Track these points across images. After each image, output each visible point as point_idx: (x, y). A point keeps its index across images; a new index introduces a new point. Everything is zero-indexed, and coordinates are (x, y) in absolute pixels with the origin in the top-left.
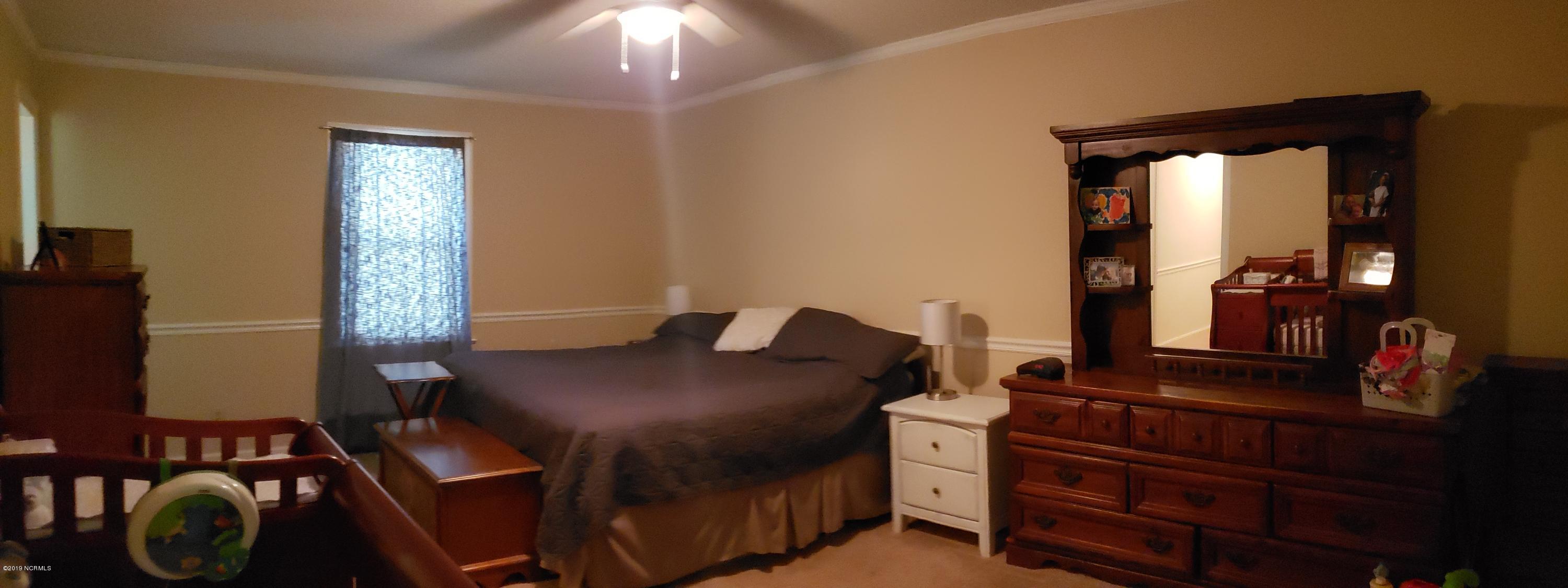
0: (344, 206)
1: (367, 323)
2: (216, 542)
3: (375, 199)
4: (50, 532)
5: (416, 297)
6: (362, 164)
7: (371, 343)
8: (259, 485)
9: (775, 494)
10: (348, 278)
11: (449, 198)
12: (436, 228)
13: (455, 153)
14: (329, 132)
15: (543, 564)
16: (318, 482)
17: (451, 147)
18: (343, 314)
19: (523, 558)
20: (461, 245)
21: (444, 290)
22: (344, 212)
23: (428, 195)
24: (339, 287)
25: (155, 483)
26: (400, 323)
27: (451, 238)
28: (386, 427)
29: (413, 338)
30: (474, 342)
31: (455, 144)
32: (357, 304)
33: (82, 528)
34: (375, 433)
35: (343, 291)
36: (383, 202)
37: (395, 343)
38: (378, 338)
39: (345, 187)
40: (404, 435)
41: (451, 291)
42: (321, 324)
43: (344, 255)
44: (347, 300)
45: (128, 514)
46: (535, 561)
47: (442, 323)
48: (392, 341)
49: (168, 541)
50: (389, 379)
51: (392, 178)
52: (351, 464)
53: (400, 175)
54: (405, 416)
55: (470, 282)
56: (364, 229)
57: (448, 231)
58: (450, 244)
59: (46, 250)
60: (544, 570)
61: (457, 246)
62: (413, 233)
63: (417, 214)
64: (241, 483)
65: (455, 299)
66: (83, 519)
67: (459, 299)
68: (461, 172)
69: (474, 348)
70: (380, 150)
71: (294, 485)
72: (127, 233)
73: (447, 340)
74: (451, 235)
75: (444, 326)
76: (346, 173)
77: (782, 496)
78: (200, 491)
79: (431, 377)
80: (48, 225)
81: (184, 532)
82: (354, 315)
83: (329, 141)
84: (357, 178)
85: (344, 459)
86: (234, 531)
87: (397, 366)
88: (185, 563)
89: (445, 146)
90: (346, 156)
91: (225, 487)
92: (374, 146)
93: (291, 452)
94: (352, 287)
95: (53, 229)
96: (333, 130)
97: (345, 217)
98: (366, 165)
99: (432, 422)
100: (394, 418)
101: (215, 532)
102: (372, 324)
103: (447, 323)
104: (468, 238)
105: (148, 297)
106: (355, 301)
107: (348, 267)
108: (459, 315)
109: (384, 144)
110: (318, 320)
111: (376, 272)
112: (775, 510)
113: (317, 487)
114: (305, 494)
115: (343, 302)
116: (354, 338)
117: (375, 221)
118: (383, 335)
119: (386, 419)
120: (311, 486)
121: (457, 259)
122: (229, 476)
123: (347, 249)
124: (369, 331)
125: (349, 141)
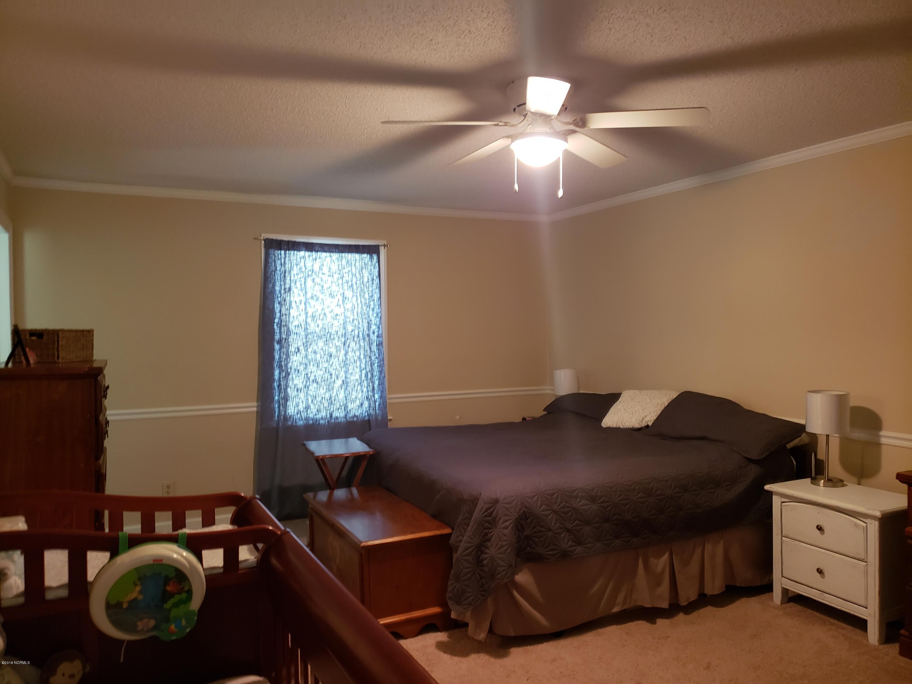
0: (277, 305)
1: (298, 405)
2: (167, 606)
3: (303, 299)
4: (21, 600)
5: (339, 382)
6: (291, 268)
7: (301, 423)
8: (206, 553)
9: (659, 556)
10: (280, 367)
11: (367, 296)
12: (356, 322)
13: (371, 258)
14: (263, 242)
15: (453, 615)
16: (257, 548)
17: (367, 253)
18: (276, 398)
19: (436, 610)
20: (378, 336)
21: (363, 375)
22: (277, 311)
23: (349, 294)
24: (273, 374)
25: (114, 554)
26: (326, 404)
27: (369, 330)
28: (315, 496)
29: (337, 418)
30: (390, 420)
31: (372, 250)
32: (289, 390)
33: (49, 596)
34: (305, 503)
35: (276, 378)
36: (310, 301)
37: (321, 422)
38: (307, 419)
39: (277, 288)
40: (330, 503)
41: (369, 376)
42: (257, 407)
43: (277, 347)
44: (279, 386)
45: (92, 583)
46: (447, 612)
47: (362, 404)
48: (319, 421)
49: (125, 606)
50: (317, 454)
51: (317, 280)
52: (285, 533)
53: (325, 278)
54: (331, 486)
55: (386, 368)
56: (294, 324)
57: (366, 325)
58: (368, 335)
59: (19, 349)
60: (455, 621)
61: (374, 337)
62: (337, 326)
63: (339, 311)
64: (189, 552)
65: (373, 383)
66: (50, 588)
67: (377, 383)
68: (376, 274)
69: (390, 425)
70: (307, 256)
71: (236, 553)
72: (90, 332)
73: (367, 418)
74: (369, 327)
75: (364, 406)
76: (278, 276)
77: (666, 557)
78: (154, 561)
79: (354, 452)
80: (21, 327)
81: (140, 597)
82: (286, 399)
83: (263, 249)
84: (288, 281)
85: (279, 529)
86: (184, 596)
87: (323, 442)
88: (140, 625)
89: (363, 253)
90: (278, 262)
91: (175, 556)
92: (302, 253)
93: (233, 521)
94: (284, 374)
95: (24, 330)
96: (266, 240)
97: (278, 315)
98: (295, 270)
99: (355, 491)
100: (322, 489)
101: (166, 596)
102: (301, 407)
103: (366, 404)
104: (384, 331)
105: (108, 387)
106: (287, 386)
107: (280, 357)
108: (377, 396)
109: (312, 251)
110: (255, 404)
111: (305, 361)
112: (659, 569)
113: (256, 554)
114: (246, 560)
115: (276, 388)
116: (286, 418)
117: (303, 317)
118: (311, 416)
119: (314, 489)
120: (251, 552)
121: (374, 348)
122: (179, 547)
123: (280, 342)
124: (299, 412)
125: (281, 249)
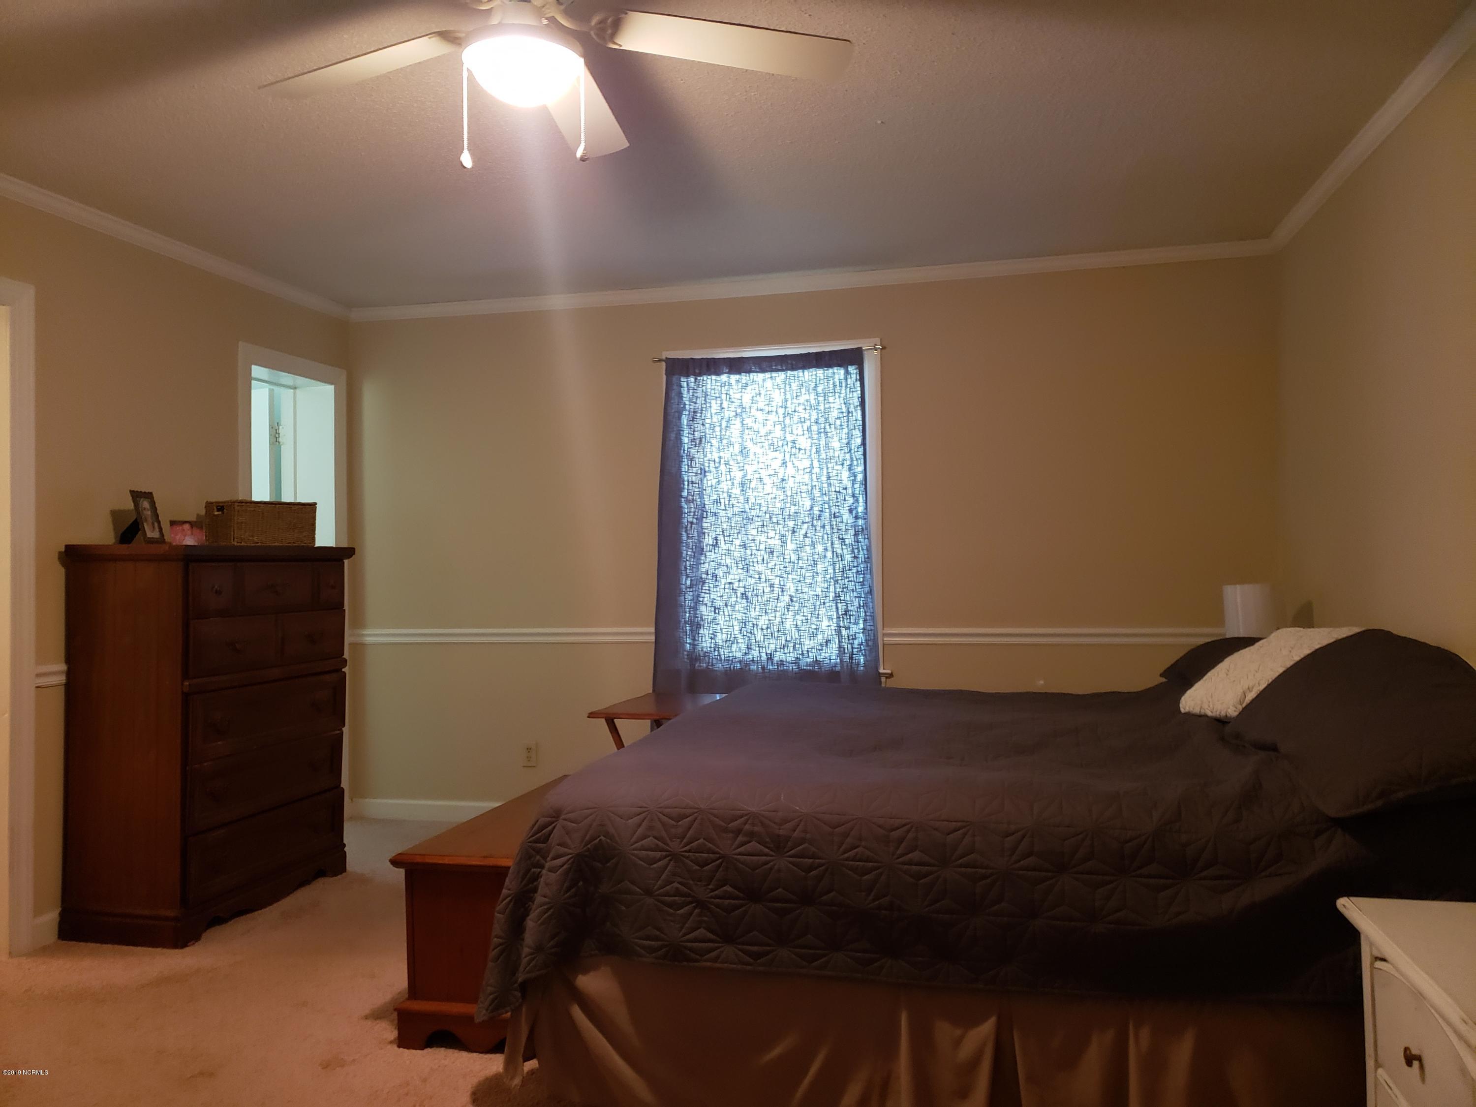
0: (684, 468)
7: (721, 666)
10: (691, 571)
11: (837, 445)
12: (816, 492)
13: (848, 373)
14: (664, 364)
17: (841, 366)
20: (856, 517)
22: (685, 476)
23: (804, 442)
24: (679, 582)
26: (762, 638)
27: (840, 506)
30: (886, 675)
31: (848, 359)
38: (730, 660)
39: (684, 439)
42: (655, 634)
43: (684, 536)
47: (827, 643)
53: (761, 416)
56: (711, 500)
62: (781, 502)
67: (855, 603)
70: (732, 383)
73: (837, 669)
74: (841, 502)
75: (831, 647)
76: (685, 421)
82: (697, 624)
83: (664, 377)
84: (700, 427)
89: (830, 365)
90: (686, 397)
92: (724, 378)
96: (668, 360)
97: (687, 484)
98: (714, 407)
103: (836, 643)
106: (699, 603)
107: (690, 555)
108: (855, 629)
109: (740, 373)
110: (653, 630)
111: (727, 561)
116: (695, 657)
117: (726, 486)
118: (736, 655)
121: (851, 539)
123: (690, 530)
125: (690, 375)
